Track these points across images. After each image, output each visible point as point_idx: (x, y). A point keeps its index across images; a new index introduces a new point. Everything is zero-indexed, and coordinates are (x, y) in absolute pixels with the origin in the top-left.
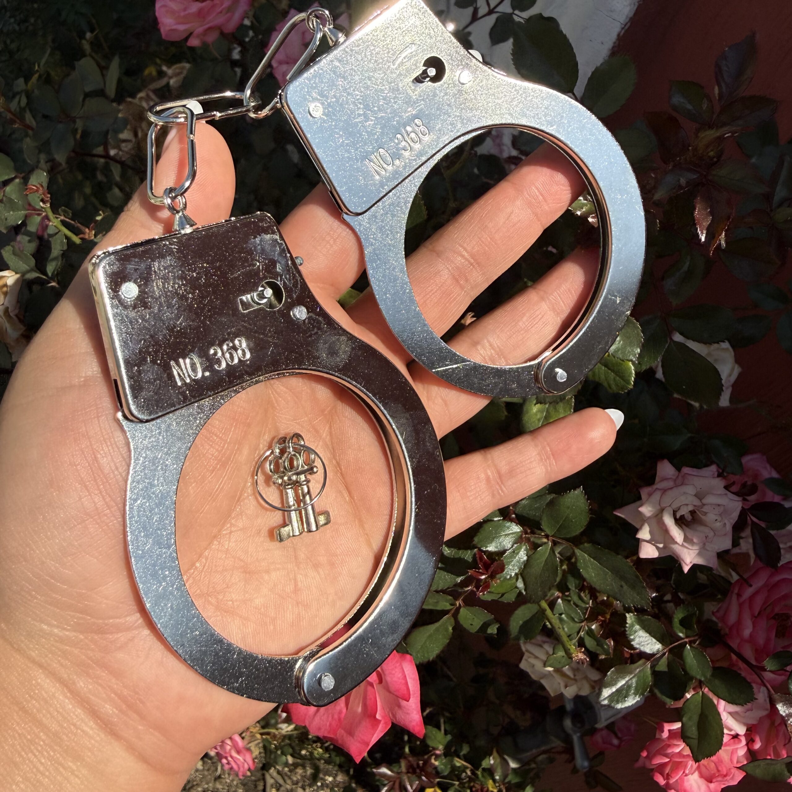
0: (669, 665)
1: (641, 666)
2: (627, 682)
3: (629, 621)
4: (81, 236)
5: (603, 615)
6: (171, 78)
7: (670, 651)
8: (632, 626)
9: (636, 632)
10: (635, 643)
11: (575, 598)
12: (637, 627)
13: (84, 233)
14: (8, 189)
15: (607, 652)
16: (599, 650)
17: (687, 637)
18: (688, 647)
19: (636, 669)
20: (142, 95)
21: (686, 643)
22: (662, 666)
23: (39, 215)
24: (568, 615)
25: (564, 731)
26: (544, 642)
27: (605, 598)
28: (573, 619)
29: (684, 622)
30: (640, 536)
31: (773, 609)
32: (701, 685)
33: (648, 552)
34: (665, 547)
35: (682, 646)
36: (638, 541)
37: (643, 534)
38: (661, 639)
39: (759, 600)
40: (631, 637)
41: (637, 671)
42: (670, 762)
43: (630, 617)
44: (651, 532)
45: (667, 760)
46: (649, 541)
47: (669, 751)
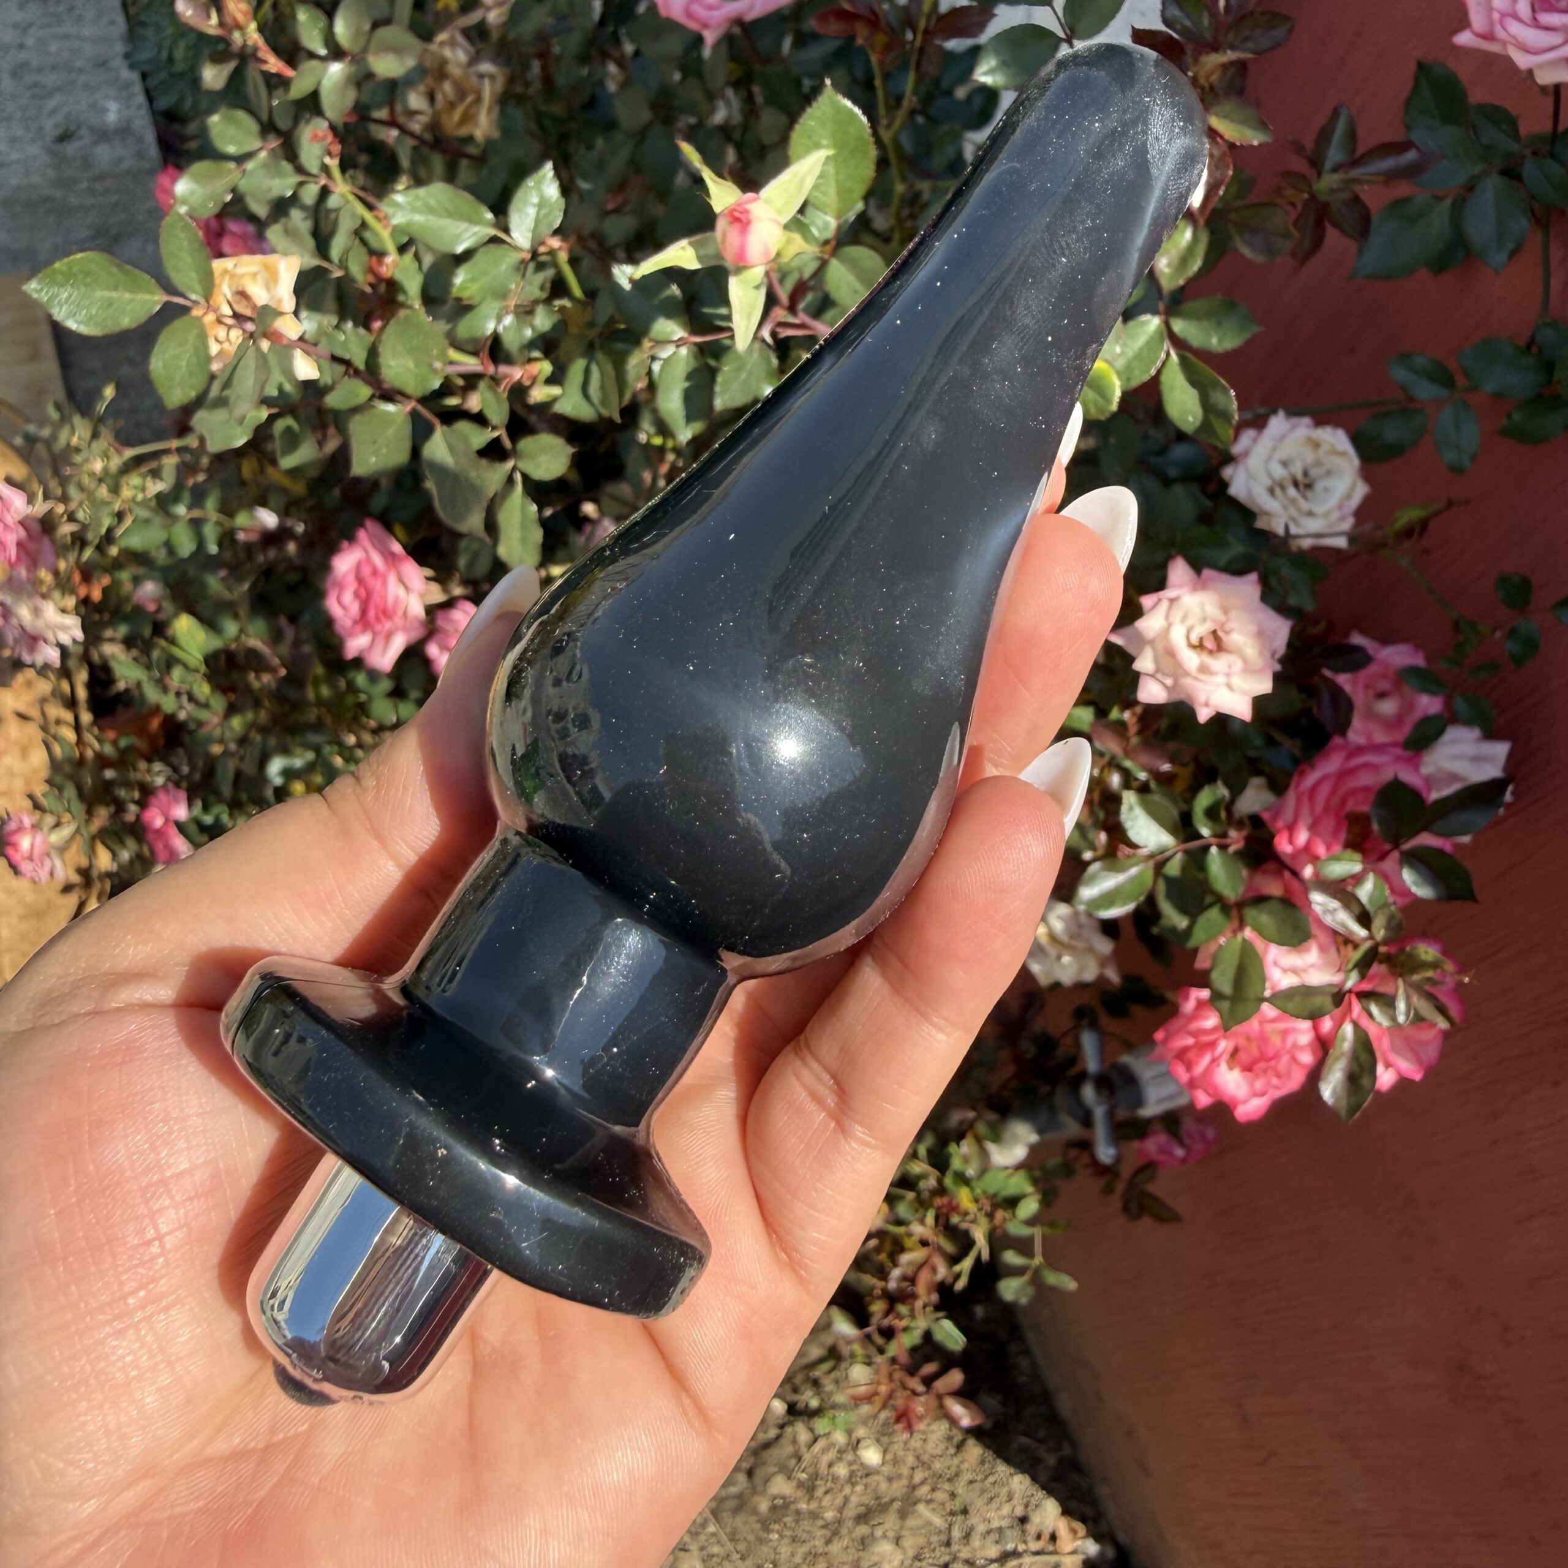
0: (1185, 868)
1: (1137, 866)
2: (1119, 884)
3: (1126, 803)
6: (489, 9)
7: (1186, 852)
8: (1131, 808)
9: (1135, 818)
10: (1133, 835)
12: (1139, 811)
14: (250, 165)
15: (1094, 849)
17: (1215, 836)
18: (1214, 850)
19: (1131, 869)
20: (442, 37)
21: (1211, 844)
22: (1173, 868)
23: (316, 183)
29: (1211, 813)
30: (1138, 666)
31: (1343, 802)
32: (1242, 925)
33: (1151, 692)
34: (1176, 683)
35: (1206, 849)
36: (1137, 676)
37: (1144, 663)
38: (1173, 831)
39: (1324, 791)
40: (1128, 825)
41: (1134, 871)
42: (1196, 1043)
43: (1129, 798)
44: (1156, 660)
45: (1190, 1041)
46: (1152, 676)
47: (1195, 1026)
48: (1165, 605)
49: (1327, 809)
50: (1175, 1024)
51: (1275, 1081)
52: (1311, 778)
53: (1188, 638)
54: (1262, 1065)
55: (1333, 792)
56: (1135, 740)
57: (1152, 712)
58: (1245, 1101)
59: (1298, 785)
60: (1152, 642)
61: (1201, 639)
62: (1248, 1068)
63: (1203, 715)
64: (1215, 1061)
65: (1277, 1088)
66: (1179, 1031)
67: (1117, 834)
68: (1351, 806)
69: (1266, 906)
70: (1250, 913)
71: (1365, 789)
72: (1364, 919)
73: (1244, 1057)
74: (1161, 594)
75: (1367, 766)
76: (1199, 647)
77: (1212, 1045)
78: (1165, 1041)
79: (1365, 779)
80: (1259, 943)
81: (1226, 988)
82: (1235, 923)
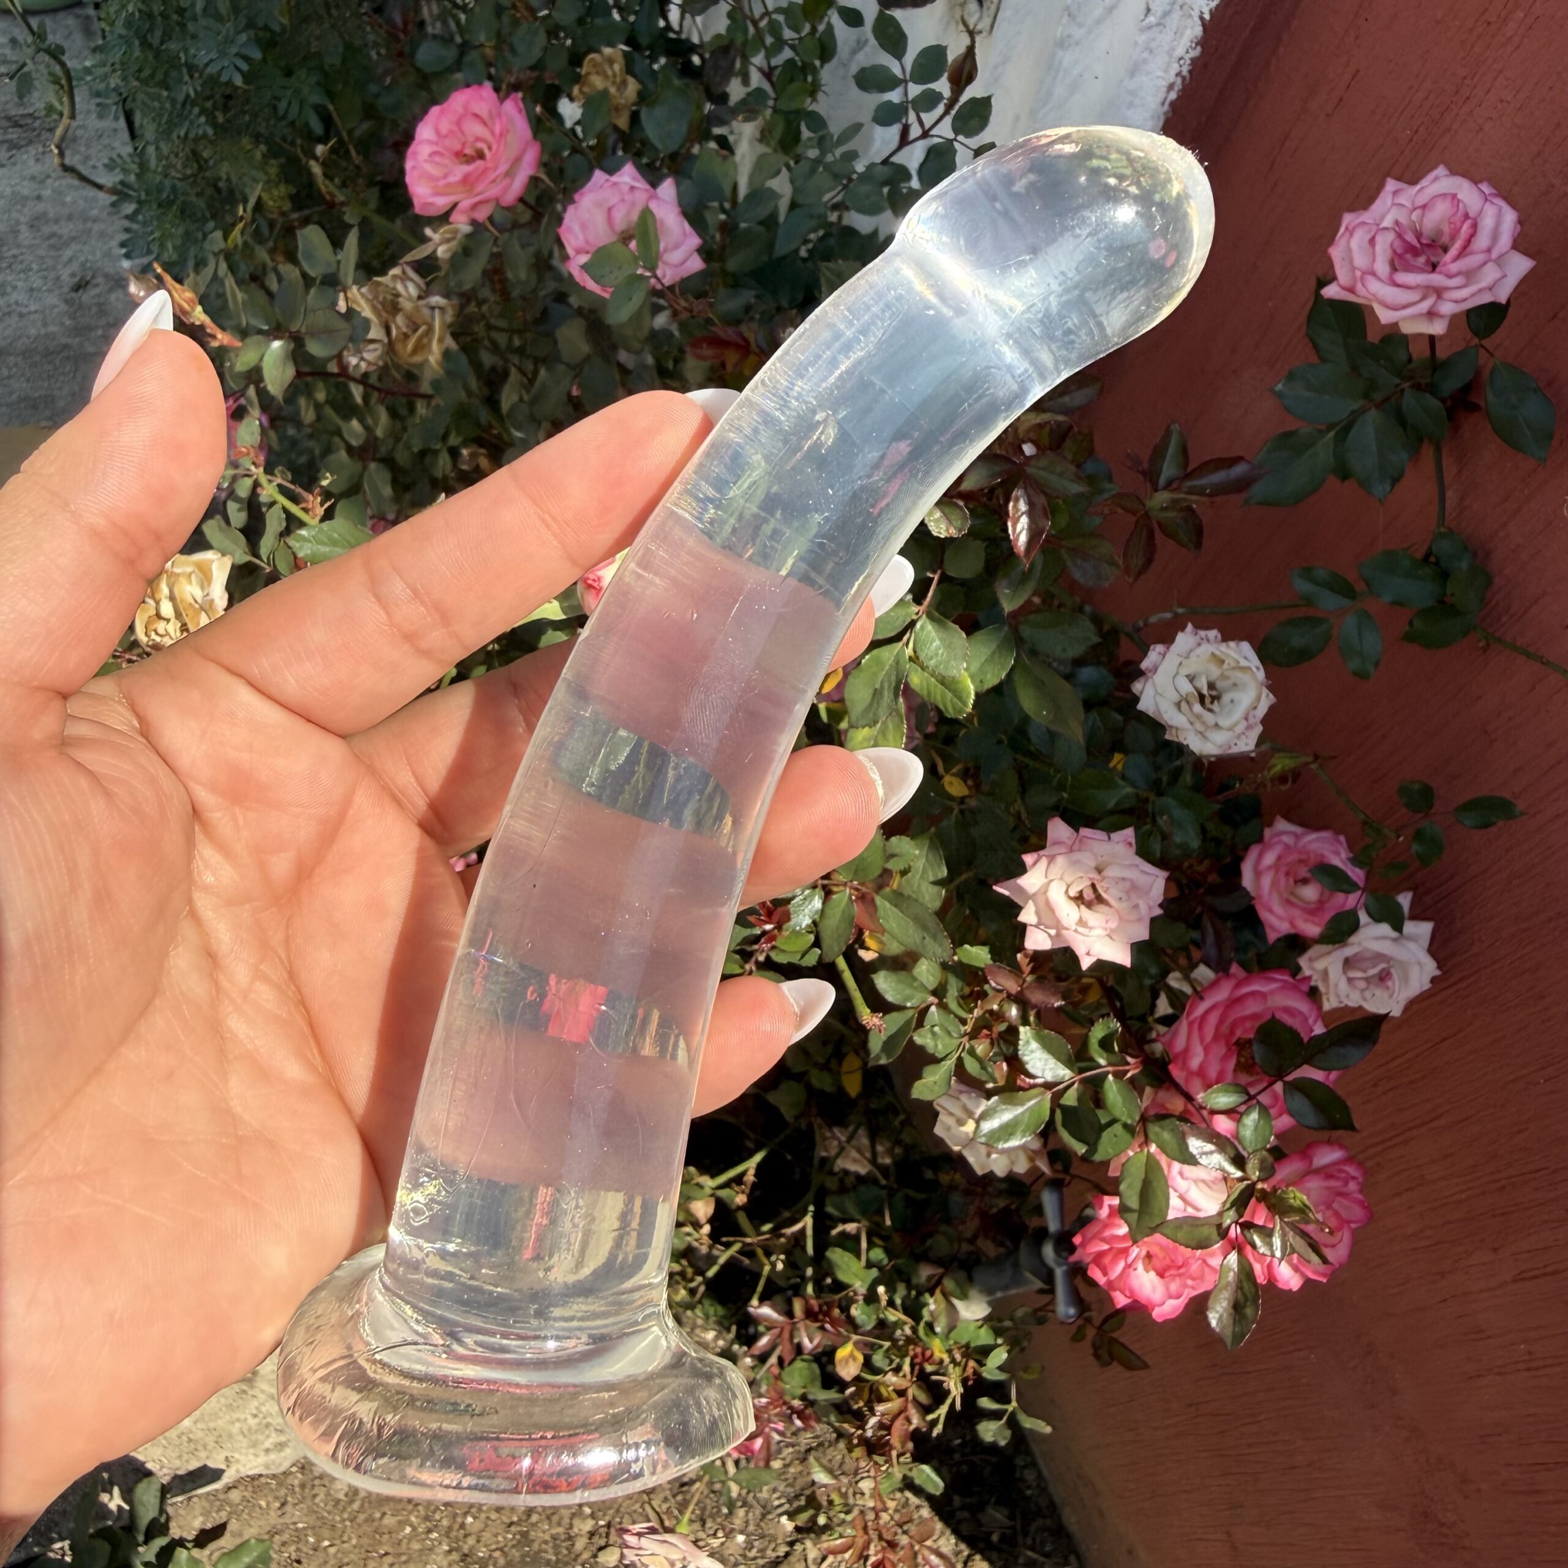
0: (1080, 1099)
1: (1036, 1096)
2: (1016, 1117)
3: (1022, 1036)
4: (303, 505)
5: (989, 1028)
6: (438, 245)
7: (1082, 1081)
8: (1028, 1042)
9: (1032, 1052)
10: (1030, 1067)
11: (953, 1005)
12: (1034, 1045)
13: (306, 501)
15: (995, 1081)
16: (984, 1078)
17: (1110, 1064)
18: (1110, 1077)
19: (1029, 1100)
20: (395, 271)
21: (1108, 1073)
22: (1070, 1099)
24: (942, 1027)
25: (1043, 1263)
26: (961, 1092)
27: (995, 1007)
28: (949, 1033)
29: (1105, 1044)
30: (1023, 918)
31: (1232, 1032)
32: (1147, 1142)
33: (1037, 941)
34: (1058, 935)
35: (1103, 1077)
36: (1023, 927)
37: (1027, 916)
38: (1068, 1063)
39: (1213, 1019)
40: (1026, 1059)
41: (1032, 1102)
42: (1110, 1249)
43: (1025, 1032)
44: (1037, 913)
45: (1106, 1247)
46: (1036, 926)
47: (1107, 1233)
48: (1044, 862)
49: (1216, 1037)
50: (1091, 1230)
51: (1190, 1282)
52: (1203, 1007)
53: (1067, 892)
54: (1173, 1272)
55: (1221, 1022)
56: (1029, 979)
57: (1039, 958)
58: (1163, 1304)
59: (1188, 1015)
60: (1033, 897)
61: (1081, 892)
62: (1161, 1274)
63: (1086, 963)
64: (1128, 1266)
65: (1193, 1288)
66: (1094, 1237)
67: (1016, 1065)
68: (1239, 1033)
69: (1167, 1122)
70: (1154, 1129)
71: (1255, 1016)
72: (1239, 1161)
73: (1155, 1261)
74: (1042, 853)
75: (1253, 994)
76: (1079, 899)
77: (1125, 1251)
78: (1083, 1244)
79: (1252, 1007)
80: (1163, 1160)
81: (1133, 1203)
82: (1142, 1139)
